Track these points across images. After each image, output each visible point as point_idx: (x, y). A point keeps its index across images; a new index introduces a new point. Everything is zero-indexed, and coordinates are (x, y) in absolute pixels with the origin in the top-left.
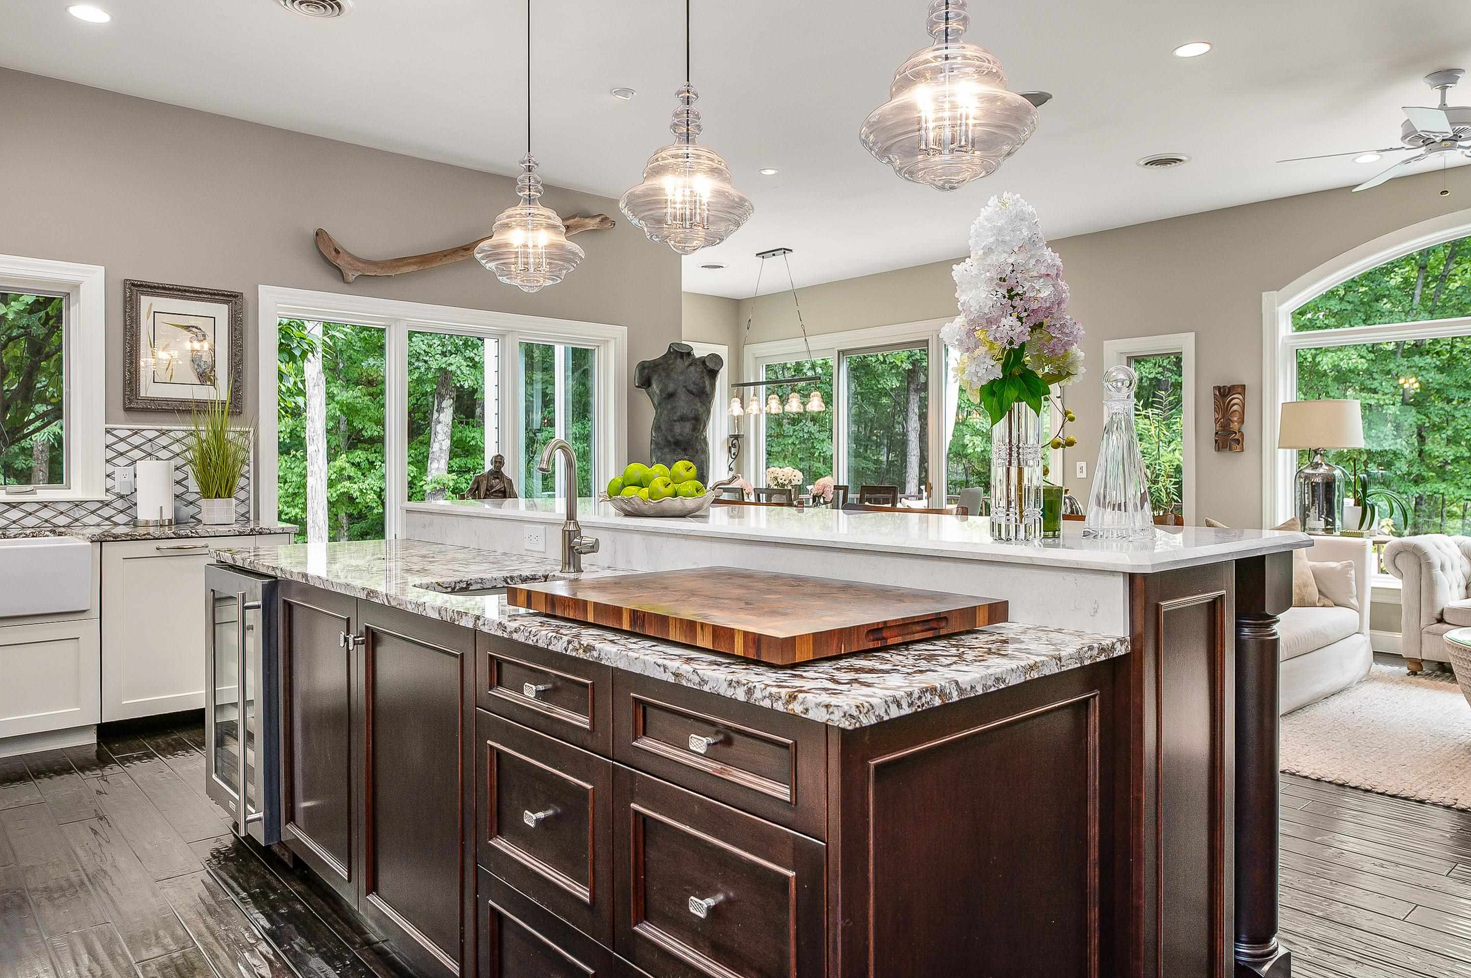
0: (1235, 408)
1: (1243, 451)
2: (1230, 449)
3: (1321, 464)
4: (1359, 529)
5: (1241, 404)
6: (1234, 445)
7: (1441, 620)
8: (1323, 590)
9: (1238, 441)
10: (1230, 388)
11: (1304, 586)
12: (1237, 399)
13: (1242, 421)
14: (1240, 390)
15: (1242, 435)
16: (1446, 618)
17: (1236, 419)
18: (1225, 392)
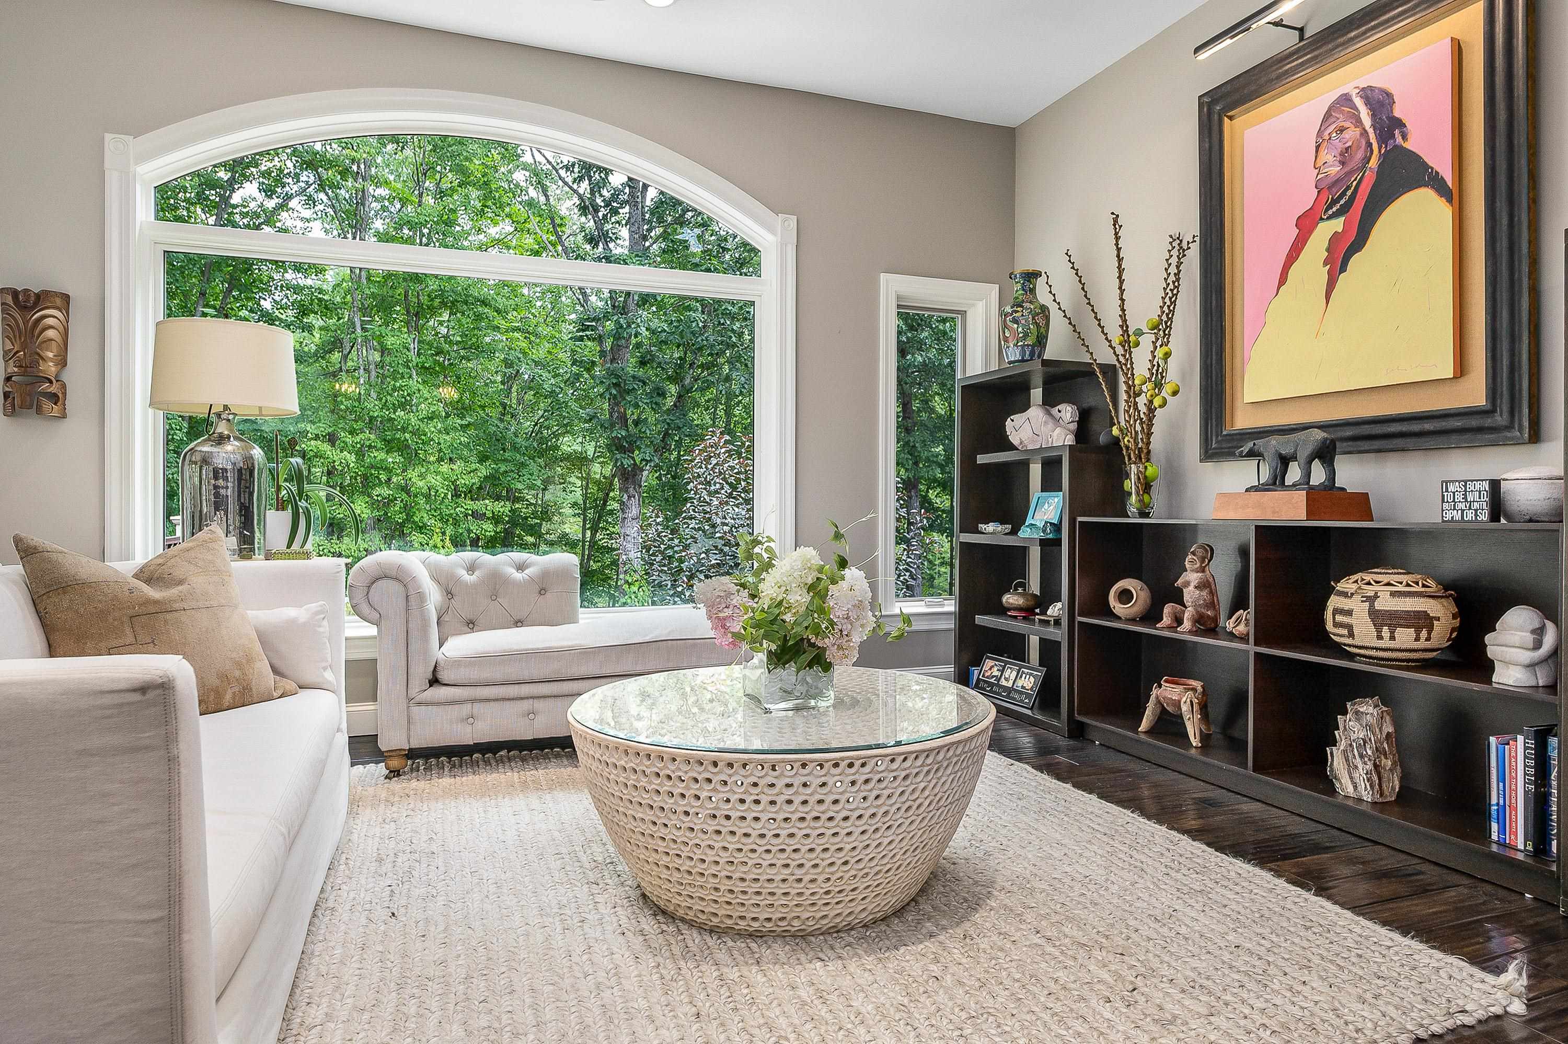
0: (51, 333)
1: (64, 416)
2: (39, 411)
3: (229, 437)
4: (289, 546)
5: (61, 329)
6: (47, 405)
7: (434, 681)
8: (277, 663)
9: (54, 398)
10: (38, 296)
11: (248, 661)
12: (52, 317)
13: (62, 362)
14: (58, 302)
15: (64, 386)
16: (444, 676)
17: (51, 355)
18: (27, 301)
